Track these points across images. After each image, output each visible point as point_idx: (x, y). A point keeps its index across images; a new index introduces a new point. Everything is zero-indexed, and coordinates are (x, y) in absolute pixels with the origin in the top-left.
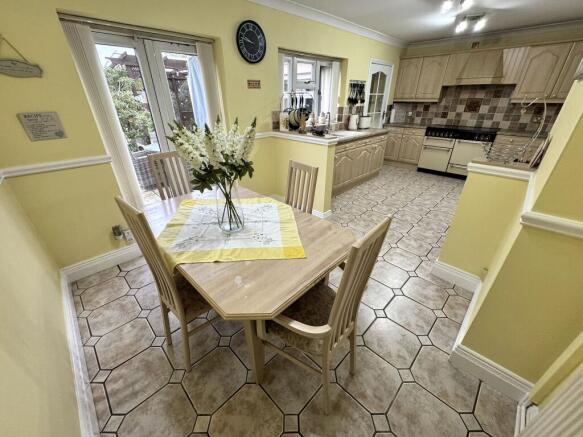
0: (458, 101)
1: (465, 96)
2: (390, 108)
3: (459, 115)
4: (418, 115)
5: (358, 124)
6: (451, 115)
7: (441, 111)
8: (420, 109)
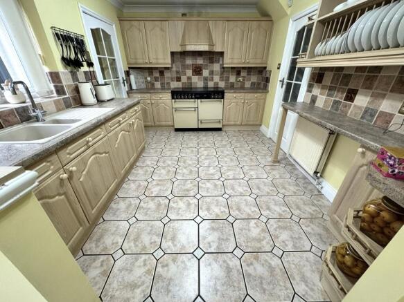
0: (185, 67)
1: (189, 61)
2: (128, 74)
3: (189, 78)
4: (156, 79)
5: (96, 96)
6: (184, 79)
7: (175, 75)
8: (157, 74)
